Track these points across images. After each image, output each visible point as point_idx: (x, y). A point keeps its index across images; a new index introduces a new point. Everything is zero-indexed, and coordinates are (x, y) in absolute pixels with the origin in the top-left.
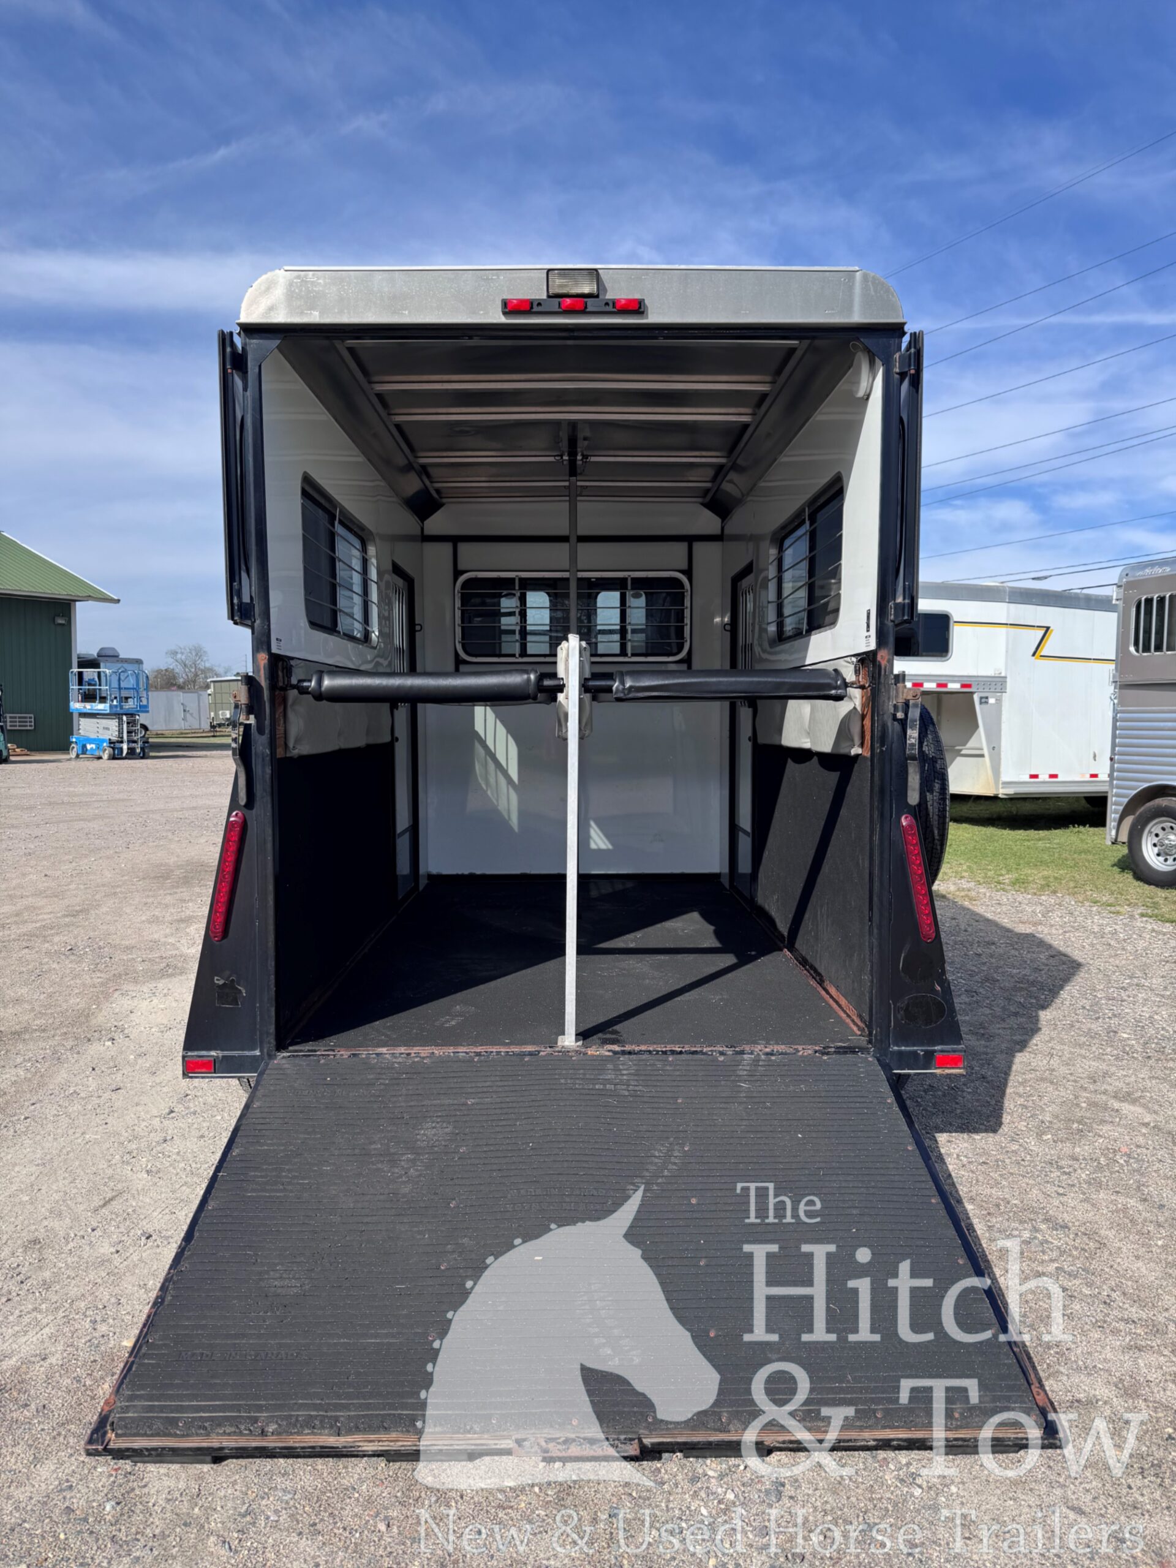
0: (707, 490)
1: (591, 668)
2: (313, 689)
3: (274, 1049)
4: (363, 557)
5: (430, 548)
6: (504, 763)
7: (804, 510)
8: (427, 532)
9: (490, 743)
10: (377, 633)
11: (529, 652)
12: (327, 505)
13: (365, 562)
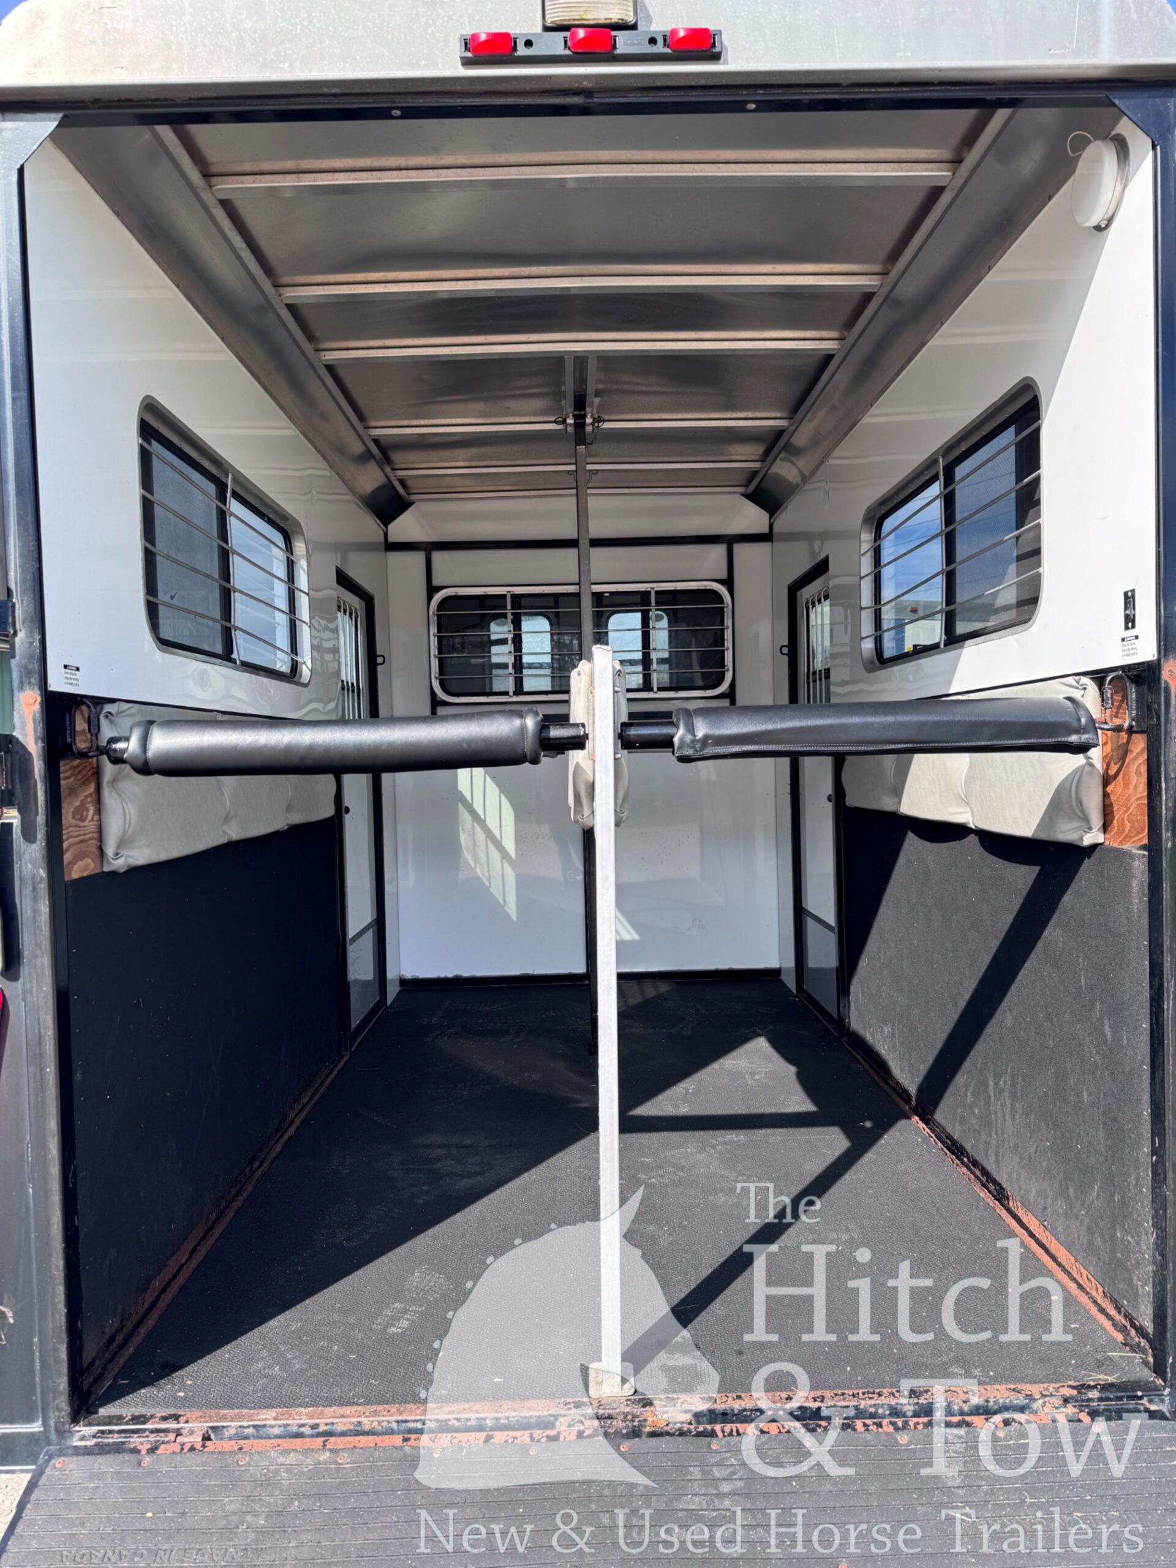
0: (755, 473)
1: (628, 708)
2: (131, 756)
3: (68, 1420)
4: (288, 558)
5: (396, 559)
6: (496, 832)
7: (936, 461)
8: (391, 539)
9: (478, 807)
10: (310, 665)
11: (526, 688)
12: (214, 470)
13: (291, 565)
